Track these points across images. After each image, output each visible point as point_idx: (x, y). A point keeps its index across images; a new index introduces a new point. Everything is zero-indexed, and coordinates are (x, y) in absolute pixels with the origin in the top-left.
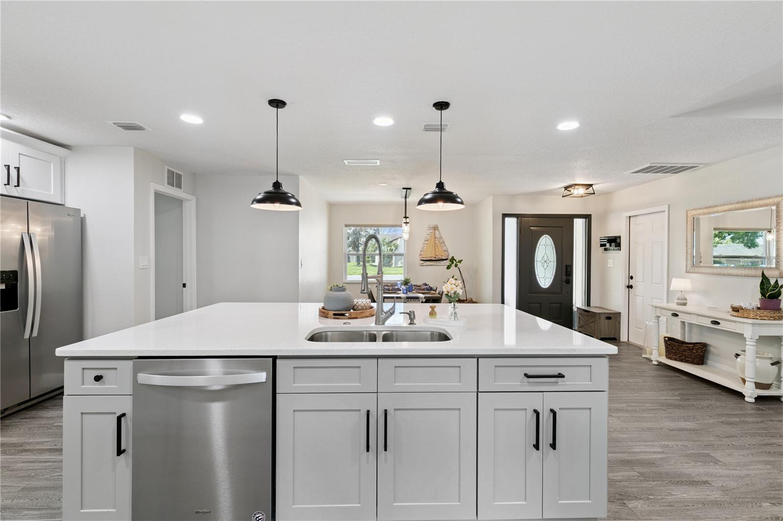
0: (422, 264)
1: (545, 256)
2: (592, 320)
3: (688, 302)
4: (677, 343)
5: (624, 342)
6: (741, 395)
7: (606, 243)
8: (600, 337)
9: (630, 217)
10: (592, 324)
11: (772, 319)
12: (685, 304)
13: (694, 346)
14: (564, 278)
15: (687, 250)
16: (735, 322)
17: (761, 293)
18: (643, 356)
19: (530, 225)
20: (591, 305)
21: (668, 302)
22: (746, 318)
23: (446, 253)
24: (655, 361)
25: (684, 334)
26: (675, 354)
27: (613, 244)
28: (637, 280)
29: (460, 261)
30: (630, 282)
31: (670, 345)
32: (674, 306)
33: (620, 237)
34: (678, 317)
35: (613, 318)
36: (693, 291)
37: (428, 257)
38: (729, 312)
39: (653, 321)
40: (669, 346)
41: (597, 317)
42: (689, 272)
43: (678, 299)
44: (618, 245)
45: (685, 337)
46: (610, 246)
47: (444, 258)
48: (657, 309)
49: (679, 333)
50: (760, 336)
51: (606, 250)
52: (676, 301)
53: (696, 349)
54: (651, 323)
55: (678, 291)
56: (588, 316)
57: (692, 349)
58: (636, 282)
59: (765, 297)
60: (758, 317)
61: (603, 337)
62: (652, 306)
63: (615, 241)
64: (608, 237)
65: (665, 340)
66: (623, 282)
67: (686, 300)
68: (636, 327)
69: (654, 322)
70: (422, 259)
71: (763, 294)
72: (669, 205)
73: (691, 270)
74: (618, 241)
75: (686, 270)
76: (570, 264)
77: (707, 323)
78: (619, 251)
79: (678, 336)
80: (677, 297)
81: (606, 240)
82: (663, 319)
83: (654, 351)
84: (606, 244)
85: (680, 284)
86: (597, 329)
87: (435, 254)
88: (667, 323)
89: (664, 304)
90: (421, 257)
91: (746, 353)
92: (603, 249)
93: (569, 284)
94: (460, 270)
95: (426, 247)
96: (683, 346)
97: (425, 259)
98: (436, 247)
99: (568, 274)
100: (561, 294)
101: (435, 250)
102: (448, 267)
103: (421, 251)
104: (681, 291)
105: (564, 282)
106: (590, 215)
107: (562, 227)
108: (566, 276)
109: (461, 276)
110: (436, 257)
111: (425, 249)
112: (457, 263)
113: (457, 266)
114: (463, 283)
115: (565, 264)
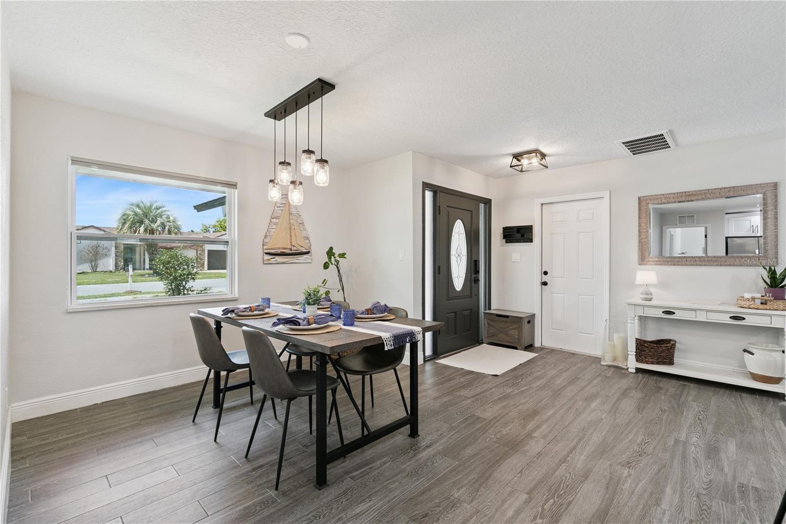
0: (268, 260)
1: (459, 249)
2: (513, 327)
10: (514, 332)
12: (650, 300)
15: (640, 240)
16: (770, 315)
18: (602, 364)
20: (492, 309)
23: (307, 241)
24: (632, 368)
25: (640, 332)
28: (559, 276)
29: (342, 255)
30: (544, 278)
34: (673, 315)
35: (531, 321)
37: (279, 249)
41: (523, 323)
42: (643, 264)
43: (647, 294)
45: (641, 336)
46: (523, 237)
47: (304, 251)
48: (637, 308)
56: (506, 322)
61: (526, 345)
64: (517, 227)
65: (637, 343)
67: (652, 294)
68: (553, 329)
69: (631, 323)
70: (268, 251)
72: (610, 191)
75: (639, 262)
76: (478, 259)
77: (723, 319)
78: (529, 244)
83: (630, 357)
84: (513, 235)
85: (646, 277)
86: (523, 336)
87: (291, 242)
90: (265, 247)
91: (784, 347)
92: (504, 240)
93: (477, 285)
94: (339, 271)
95: (274, 230)
96: (661, 347)
97: (272, 251)
98: (292, 230)
99: (477, 272)
100: (471, 297)
101: (291, 236)
102: (326, 266)
103: (266, 237)
104: (646, 285)
105: (473, 282)
106: (491, 200)
107: (471, 211)
108: (475, 274)
109: (341, 280)
110: (293, 248)
111: (272, 234)
112: (338, 258)
113: (338, 262)
114: (341, 291)
115: (474, 259)
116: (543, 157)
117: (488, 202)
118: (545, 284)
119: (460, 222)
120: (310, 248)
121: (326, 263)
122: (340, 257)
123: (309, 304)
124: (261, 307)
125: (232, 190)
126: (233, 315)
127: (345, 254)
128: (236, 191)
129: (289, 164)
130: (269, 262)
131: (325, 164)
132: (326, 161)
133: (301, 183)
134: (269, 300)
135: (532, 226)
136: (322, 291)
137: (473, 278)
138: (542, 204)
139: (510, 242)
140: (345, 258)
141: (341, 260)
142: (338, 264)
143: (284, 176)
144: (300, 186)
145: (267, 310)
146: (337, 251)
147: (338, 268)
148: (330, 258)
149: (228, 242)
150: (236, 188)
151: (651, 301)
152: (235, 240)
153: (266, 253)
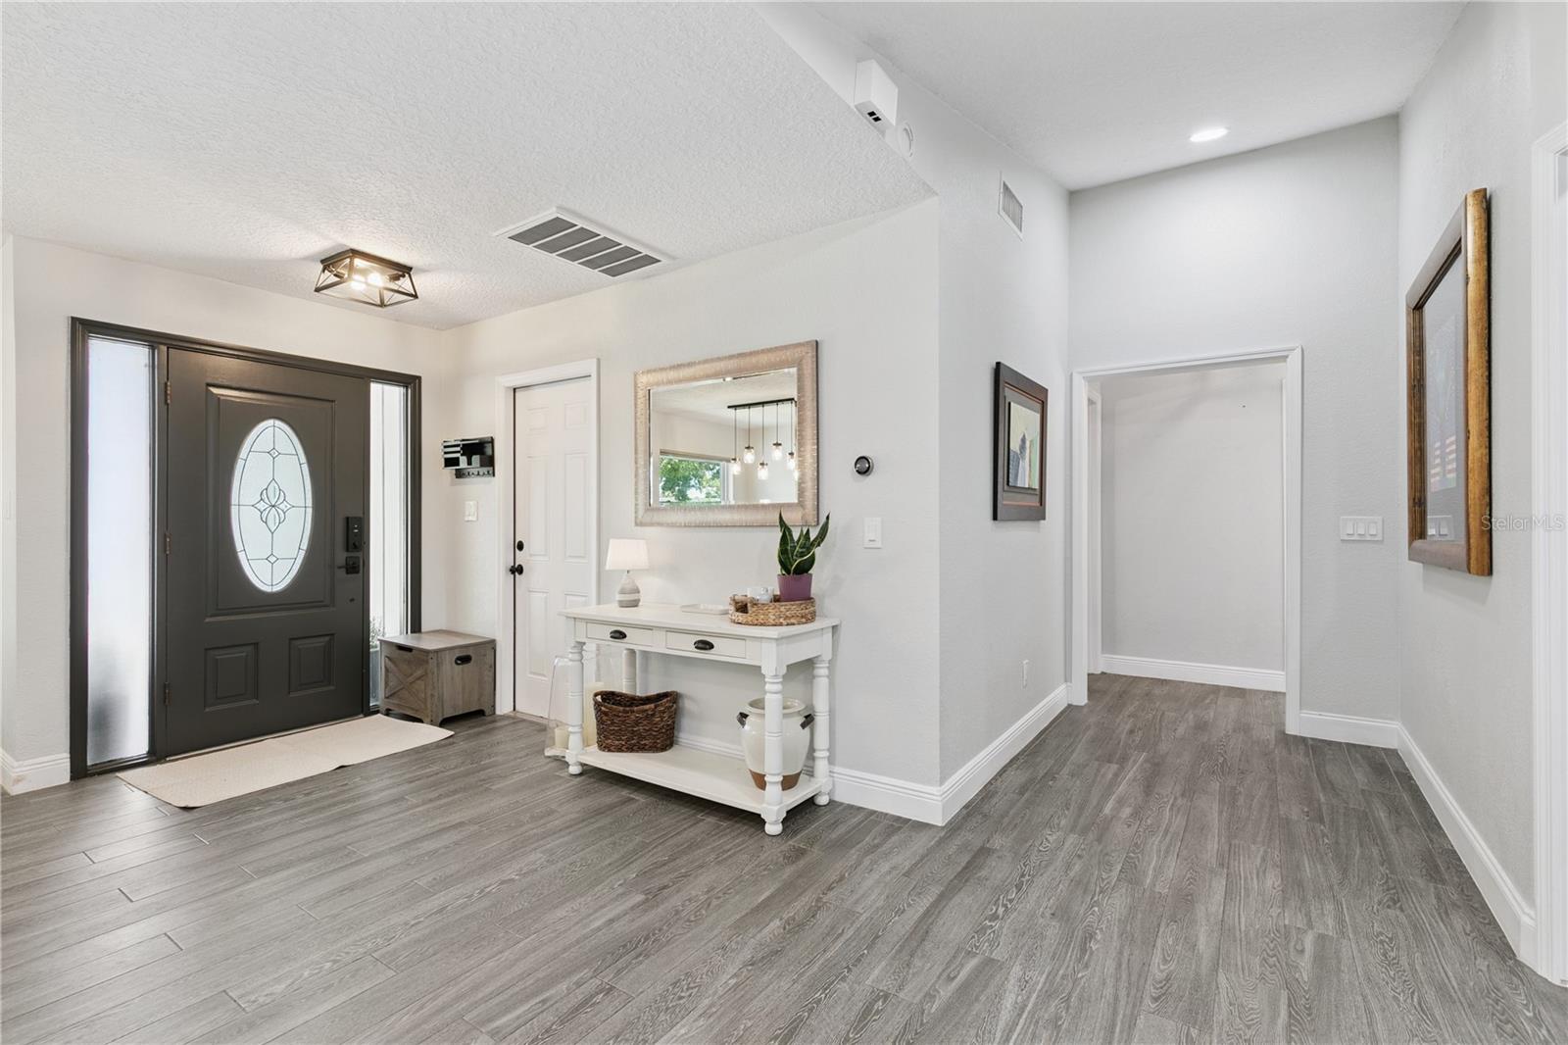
1: (272, 488)
2: (419, 673)
3: (643, 598)
4: (619, 704)
5: (504, 717)
6: (755, 820)
7: (458, 455)
8: (440, 719)
9: (515, 389)
10: (421, 685)
11: (804, 620)
12: (635, 604)
13: (656, 707)
14: (341, 556)
15: (637, 468)
16: (742, 638)
17: (781, 562)
18: (547, 754)
19: (209, 381)
20: (423, 630)
21: (599, 602)
22: (762, 625)
24: (575, 764)
25: (632, 678)
26: (618, 734)
27: (476, 459)
28: (532, 552)
30: (517, 557)
31: (606, 714)
32: (614, 613)
33: (492, 441)
34: (625, 640)
35: (477, 657)
36: (650, 570)
38: (726, 613)
39: (570, 656)
40: (605, 718)
41: (432, 664)
42: (643, 525)
43: (622, 592)
44: (489, 462)
45: (635, 685)
46: (470, 463)
48: (578, 624)
49: (624, 676)
50: (788, 666)
51: (460, 474)
52: (618, 597)
53: (660, 712)
54: (566, 661)
55: (623, 571)
56: (409, 662)
57: (653, 715)
58: (531, 555)
59: (788, 572)
60: (781, 620)
61: (448, 714)
62: (567, 617)
63: (479, 452)
64: (463, 440)
65: (596, 702)
66: (502, 558)
67: (638, 591)
68: (531, 673)
69: (571, 660)
71: (784, 565)
72: (599, 360)
73: (647, 519)
74: (489, 451)
75: (636, 518)
76: (361, 515)
77: (686, 647)
78: (491, 478)
79: (622, 686)
80: (618, 588)
81: (458, 449)
82: (590, 648)
83: (572, 738)
84: (458, 458)
85: (627, 553)
86: (432, 695)
88: (597, 655)
89: (592, 610)
91: (763, 708)
92: (452, 473)
93: (355, 575)
96: (633, 712)
100: (332, 605)
104: (628, 572)
105: (341, 570)
106: (420, 379)
107: (331, 401)
115: (343, 513)
116: (402, 270)
117: (411, 383)
118: (517, 570)
119: (278, 423)
135: (492, 439)
137: (341, 561)
139: (463, 476)
151: (636, 606)
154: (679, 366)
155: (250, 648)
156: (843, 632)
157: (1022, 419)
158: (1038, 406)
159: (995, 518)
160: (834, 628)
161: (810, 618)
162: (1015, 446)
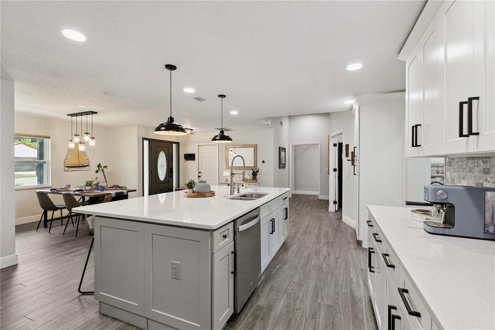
0: (67, 169)
1: (162, 163)
12: (227, 181)
15: (226, 160)
17: (253, 175)
20: (180, 188)
22: (250, 182)
23: (88, 161)
28: (203, 173)
29: (105, 167)
30: (200, 174)
37: (73, 164)
42: (227, 169)
43: (226, 179)
44: (194, 158)
46: (191, 158)
47: (86, 165)
52: (225, 180)
60: (253, 182)
64: (189, 154)
66: (196, 174)
67: (228, 179)
70: (67, 166)
74: (194, 156)
76: (172, 167)
78: (194, 161)
81: (187, 155)
84: (187, 157)
87: (79, 162)
90: (65, 164)
92: (185, 159)
93: (172, 178)
94: (104, 173)
95: (70, 156)
97: (69, 166)
98: (80, 156)
99: (172, 172)
100: (169, 183)
101: (79, 158)
102: (97, 172)
103: (65, 159)
104: (227, 176)
105: (170, 177)
106: (179, 143)
107: (169, 148)
108: (171, 173)
109: (105, 177)
110: (80, 164)
111: (69, 158)
112: (103, 168)
113: (103, 170)
114: (105, 182)
115: (170, 167)
116: (192, 130)
117: (178, 144)
118: (200, 177)
119: (163, 152)
120: (89, 163)
121: (97, 170)
122: (104, 168)
123: (87, 186)
124: (67, 188)
125: (48, 139)
126: (55, 191)
127: (107, 166)
128: (50, 140)
129: (79, 135)
130: (68, 170)
131: (94, 139)
132: (94, 138)
133: (84, 143)
134: (69, 186)
135: (194, 154)
136: (95, 182)
137: (170, 175)
138: (199, 146)
139: (187, 160)
140: (107, 168)
141: (105, 169)
142: (103, 171)
143: (77, 140)
144: (84, 144)
145: (69, 189)
146: (102, 165)
147: (103, 172)
148: (99, 168)
149: (45, 162)
150: (50, 139)
152: (49, 161)
153: (66, 167)
154: (234, 145)
155: (159, 190)
156: (261, 184)
157: (283, 154)
158: (284, 151)
159: (279, 168)
160: (259, 183)
161: (257, 182)
162: (282, 158)
